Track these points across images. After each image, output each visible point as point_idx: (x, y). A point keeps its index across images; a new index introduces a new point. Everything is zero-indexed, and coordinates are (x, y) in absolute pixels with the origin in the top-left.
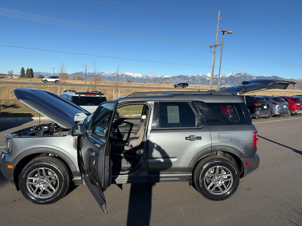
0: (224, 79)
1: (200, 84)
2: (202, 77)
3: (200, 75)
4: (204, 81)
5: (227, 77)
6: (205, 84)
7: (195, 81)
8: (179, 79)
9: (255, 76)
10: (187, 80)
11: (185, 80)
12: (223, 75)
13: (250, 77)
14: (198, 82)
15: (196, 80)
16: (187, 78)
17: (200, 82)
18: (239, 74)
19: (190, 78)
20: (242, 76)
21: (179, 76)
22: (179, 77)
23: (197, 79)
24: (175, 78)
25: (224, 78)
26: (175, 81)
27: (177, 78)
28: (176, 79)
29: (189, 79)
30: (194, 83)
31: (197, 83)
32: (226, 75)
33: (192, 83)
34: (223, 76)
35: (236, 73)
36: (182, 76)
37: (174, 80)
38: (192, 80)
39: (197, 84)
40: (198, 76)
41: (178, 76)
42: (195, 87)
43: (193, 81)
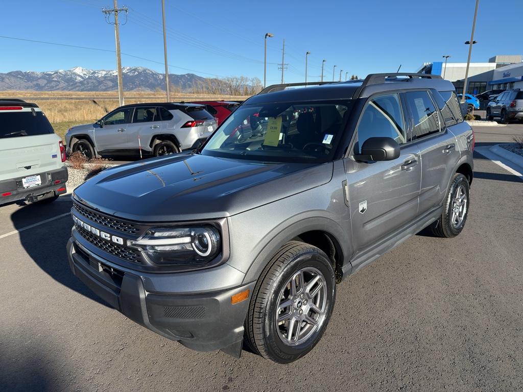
0: (109, 80)
1: (63, 89)
2: (66, 75)
3: (60, 71)
4: (72, 83)
5: (114, 76)
6: (75, 90)
7: (53, 84)
8: (13, 79)
9: (161, 74)
10: (34, 81)
11: (28, 81)
12: (107, 71)
13: (153, 76)
14: (60, 87)
15: (55, 81)
16: (33, 77)
17: (63, 84)
18: (135, 70)
19: (40, 78)
20: (140, 73)
21: (12, 72)
22: (14, 76)
23: (55, 79)
24: (3, 79)
25: (109, 78)
26: (4, 84)
27: (8, 77)
28: (7, 80)
29: (37, 79)
30: (52, 88)
31: (58, 87)
32: (112, 71)
33: (46, 88)
34: (107, 74)
35: (128, 68)
36: (19, 73)
37: (2, 81)
38: (45, 82)
39: (58, 89)
40: (56, 73)
41: (10, 74)
43: (47, 84)
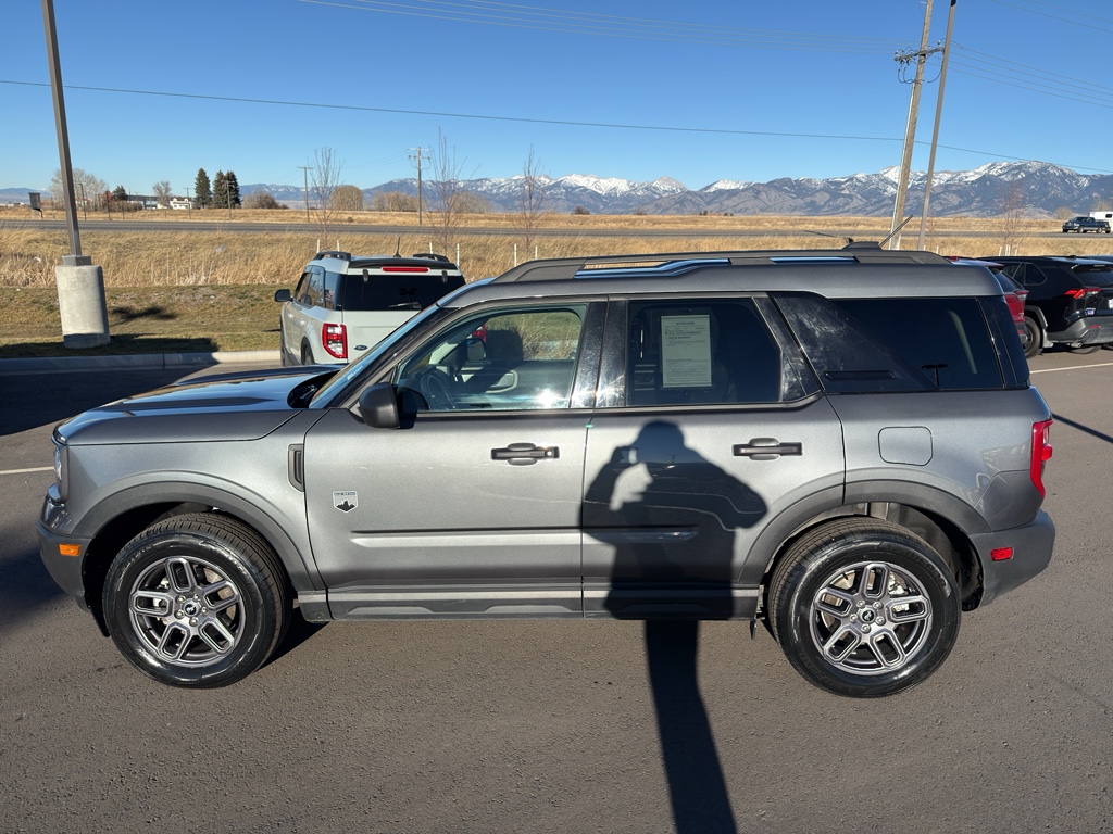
0: (954, 192)
1: (857, 211)
2: (869, 182)
3: (858, 176)
4: (875, 200)
5: (967, 183)
6: (877, 212)
7: (840, 201)
8: (773, 194)
9: (1085, 176)
10: (808, 195)
11: (798, 197)
12: (954, 173)
13: (1063, 180)
14: (852, 206)
15: (844, 196)
16: (807, 189)
17: (857, 202)
18: (1019, 168)
19: (821, 190)
20: (1030, 176)
21: (774, 181)
22: (777, 188)
23: (846, 192)
24: (758, 192)
25: (954, 188)
26: (757, 202)
27: (766, 189)
28: (763, 195)
29: (815, 191)
30: (835, 210)
31: (846, 208)
32: (965, 172)
33: (826, 209)
34: (952, 179)
35: (1005, 164)
36: (786, 181)
37: (757, 197)
38: (827, 196)
39: (847, 211)
40: (851, 179)
41: (771, 184)
42: (839, 225)
43: (829, 201)
